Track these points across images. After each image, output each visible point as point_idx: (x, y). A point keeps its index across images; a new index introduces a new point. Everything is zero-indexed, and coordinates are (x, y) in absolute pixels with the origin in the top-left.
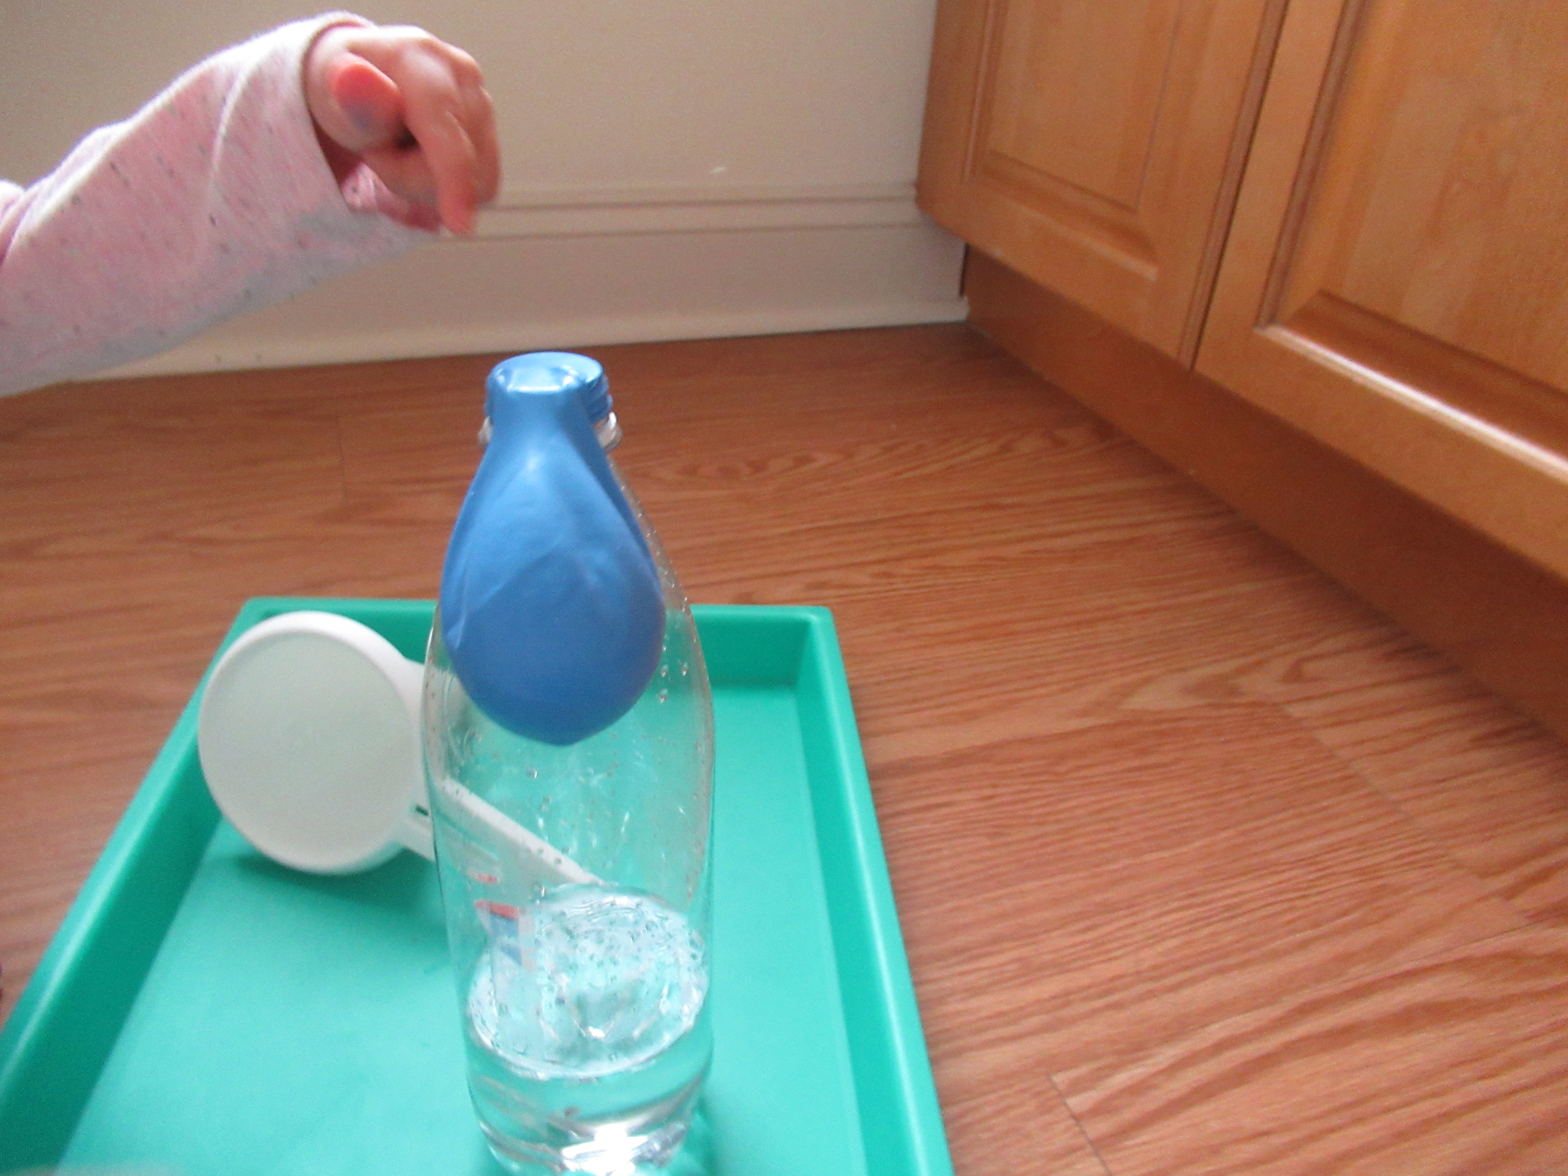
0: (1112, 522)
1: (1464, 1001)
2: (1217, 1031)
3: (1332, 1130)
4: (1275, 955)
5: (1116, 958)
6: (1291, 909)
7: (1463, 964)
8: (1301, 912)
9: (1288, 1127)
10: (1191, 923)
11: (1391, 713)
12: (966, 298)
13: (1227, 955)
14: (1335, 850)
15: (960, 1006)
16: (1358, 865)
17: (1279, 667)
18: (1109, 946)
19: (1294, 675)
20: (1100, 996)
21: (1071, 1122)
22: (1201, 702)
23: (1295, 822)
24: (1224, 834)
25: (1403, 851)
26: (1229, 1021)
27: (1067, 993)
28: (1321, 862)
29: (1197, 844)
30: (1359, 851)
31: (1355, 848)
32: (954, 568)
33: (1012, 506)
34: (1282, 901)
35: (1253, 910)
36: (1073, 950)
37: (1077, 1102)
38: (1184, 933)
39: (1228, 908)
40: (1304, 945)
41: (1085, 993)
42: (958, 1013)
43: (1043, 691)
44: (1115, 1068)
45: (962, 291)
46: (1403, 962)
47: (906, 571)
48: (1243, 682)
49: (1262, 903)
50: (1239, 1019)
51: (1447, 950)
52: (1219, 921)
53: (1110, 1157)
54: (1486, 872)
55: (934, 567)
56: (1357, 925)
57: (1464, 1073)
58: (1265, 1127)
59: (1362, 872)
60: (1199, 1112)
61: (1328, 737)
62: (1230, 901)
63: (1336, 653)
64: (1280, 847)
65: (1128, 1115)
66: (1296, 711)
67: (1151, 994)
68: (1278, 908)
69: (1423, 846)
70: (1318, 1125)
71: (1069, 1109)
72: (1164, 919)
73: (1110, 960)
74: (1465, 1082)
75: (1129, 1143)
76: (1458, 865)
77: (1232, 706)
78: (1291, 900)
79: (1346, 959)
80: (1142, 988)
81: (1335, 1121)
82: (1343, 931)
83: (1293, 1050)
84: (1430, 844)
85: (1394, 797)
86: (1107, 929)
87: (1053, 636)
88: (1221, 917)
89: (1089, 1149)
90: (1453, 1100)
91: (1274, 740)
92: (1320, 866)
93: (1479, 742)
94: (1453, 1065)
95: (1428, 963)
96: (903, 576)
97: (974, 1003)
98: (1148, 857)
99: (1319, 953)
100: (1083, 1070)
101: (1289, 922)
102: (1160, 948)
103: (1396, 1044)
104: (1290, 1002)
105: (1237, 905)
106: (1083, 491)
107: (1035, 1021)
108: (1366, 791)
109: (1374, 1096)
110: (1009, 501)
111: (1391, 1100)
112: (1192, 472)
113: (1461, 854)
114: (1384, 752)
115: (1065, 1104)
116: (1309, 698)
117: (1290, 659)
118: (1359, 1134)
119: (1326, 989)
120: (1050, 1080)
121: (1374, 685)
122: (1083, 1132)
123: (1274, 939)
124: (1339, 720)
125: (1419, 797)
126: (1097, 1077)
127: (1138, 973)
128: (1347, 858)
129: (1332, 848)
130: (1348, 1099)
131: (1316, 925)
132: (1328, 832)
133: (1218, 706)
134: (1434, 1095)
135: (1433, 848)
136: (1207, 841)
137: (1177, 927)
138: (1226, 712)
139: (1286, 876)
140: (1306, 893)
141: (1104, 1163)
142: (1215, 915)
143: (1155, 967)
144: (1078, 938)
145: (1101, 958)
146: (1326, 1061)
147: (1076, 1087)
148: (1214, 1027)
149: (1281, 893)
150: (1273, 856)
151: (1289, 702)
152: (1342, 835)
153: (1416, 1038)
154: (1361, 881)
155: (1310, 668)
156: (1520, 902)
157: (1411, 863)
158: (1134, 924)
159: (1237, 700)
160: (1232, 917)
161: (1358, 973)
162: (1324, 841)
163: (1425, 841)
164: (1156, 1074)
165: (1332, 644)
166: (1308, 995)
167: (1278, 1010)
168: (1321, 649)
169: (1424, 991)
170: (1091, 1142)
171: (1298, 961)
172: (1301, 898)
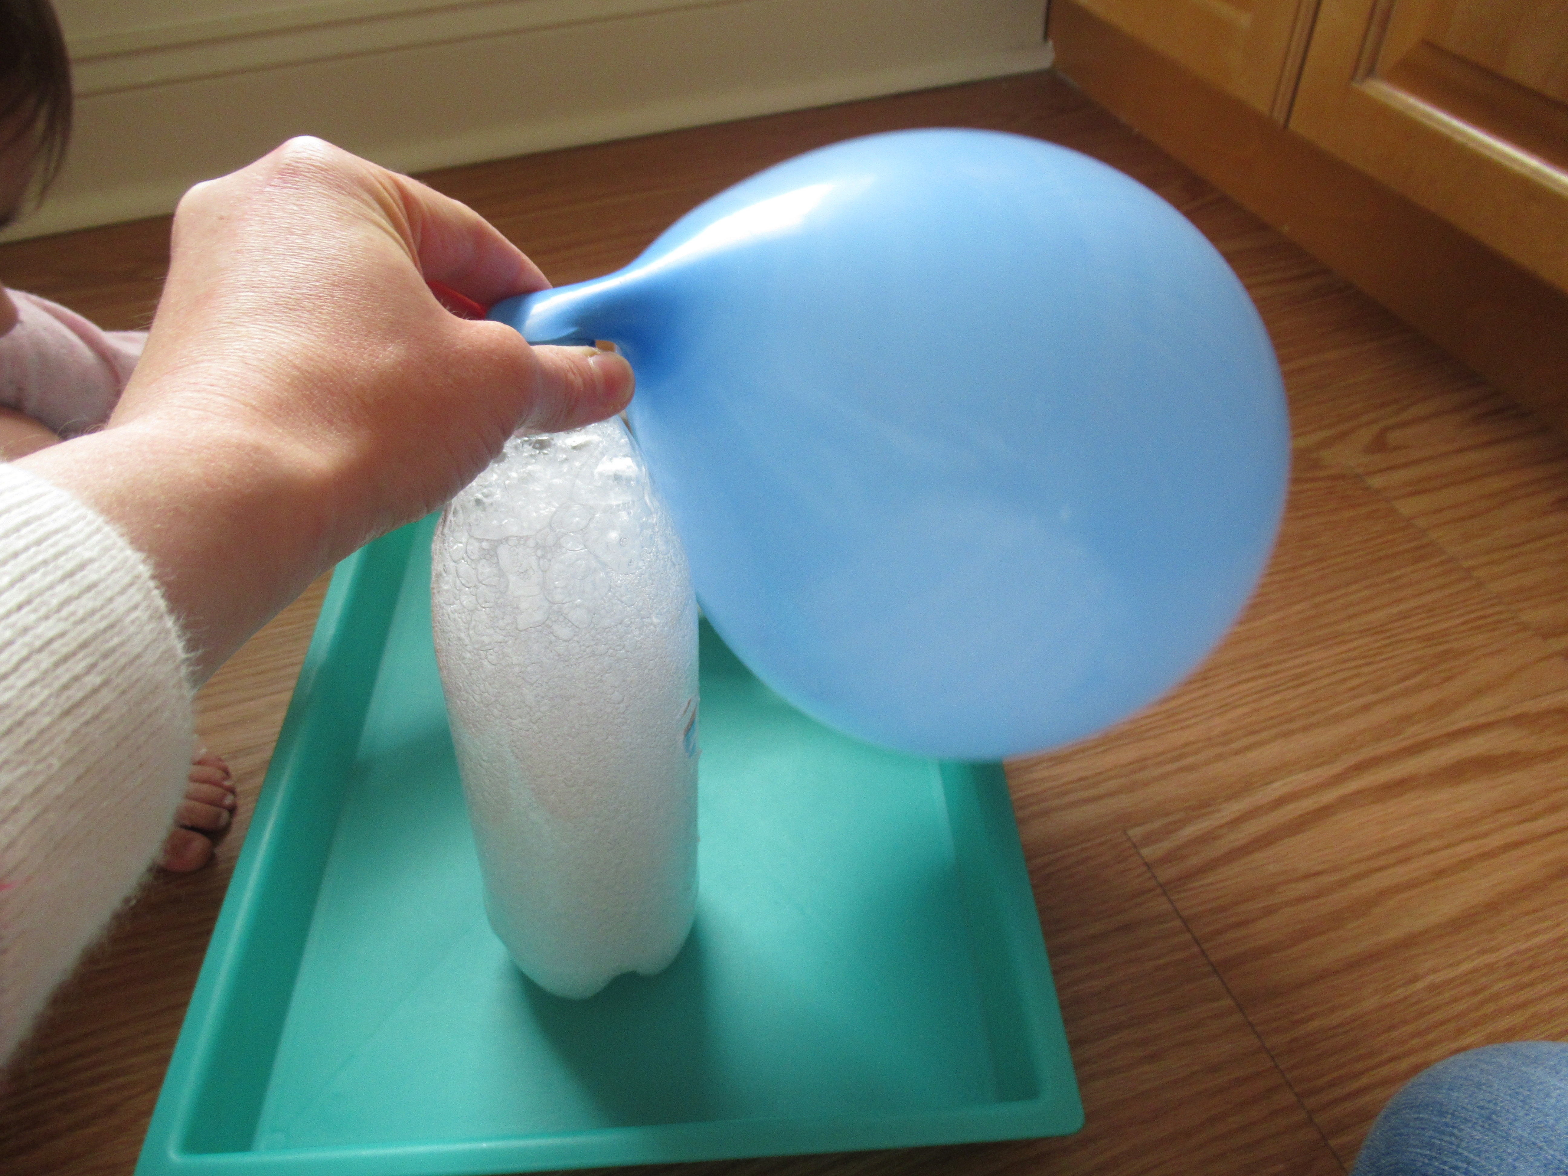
1: (1513, 754)
2: (1279, 788)
4: (1337, 719)
5: (1188, 727)
6: (1357, 676)
7: (1518, 720)
8: (1366, 679)
9: (1336, 869)
10: (1261, 691)
11: (1471, 479)
12: (1050, 43)
13: (1291, 720)
14: (1405, 618)
15: (1046, 773)
16: (1420, 633)
17: (1365, 436)
18: (1181, 717)
19: (1379, 445)
20: (1173, 761)
21: (1145, 868)
23: (1365, 593)
24: (1297, 608)
25: (1472, 616)
26: (1290, 779)
27: (1143, 759)
28: (1387, 630)
29: (1271, 618)
30: (1429, 617)
31: (1424, 615)
34: (1348, 669)
35: (1317, 679)
36: (1148, 721)
37: (1150, 852)
38: (1254, 701)
39: (1297, 677)
40: (1366, 708)
41: (1159, 759)
42: (1043, 780)
45: (1046, 36)
46: (1461, 719)
48: (1327, 455)
49: (1328, 671)
50: (1301, 776)
51: (1502, 709)
52: (1286, 690)
53: (1178, 896)
56: (1420, 688)
57: (1505, 818)
58: (1319, 868)
59: (1428, 638)
61: (1406, 507)
62: (1299, 670)
63: (1421, 420)
64: (1350, 617)
66: (1376, 482)
67: (1220, 757)
69: (1490, 611)
70: (1366, 866)
71: (1142, 857)
72: (1236, 690)
73: (1182, 728)
74: (1507, 826)
75: (1197, 884)
76: (1525, 627)
77: (1313, 480)
78: (1354, 668)
79: (1407, 719)
80: (1211, 753)
81: (1382, 861)
82: (1406, 693)
83: (1345, 802)
84: (1497, 609)
85: (1467, 564)
88: (1289, 685)
89: (1159, 891)
90: (1495, 841)
91: (1349, 514)
92: (1388, 634)
94: (1498, 811)
95: (1482, 720)
97: (1057, 770)
99: (1382, 714)
100: (1156, 824)
101: (1352, 689)
102: (1231, 715)
103: (1444, 794)
104: (1352, 759)
105: (1306, 674)
107: (1113, 784)
108: (1443, 557)
109: (1420, 840)
111: (1436, 843)
112: (1286, 229)
113: (1528, 617)
114: (1463, 519)
115: (1139, 854)
116: (1391, 468)
117: (1375, 428)
118: (1403, 872)
119: (1387, 746)
120: (1125, 834)
121: (1459, 451)
122: (1154, 877)
123: (1339, 703)
124: (1418, 489)
125: (1492, 563)
126: (1169, 830)
127: (1209, 739)
128: (1415, 625)
129: (1404, 616)
130: (1395, 843)
131: (1378, 690)
132: (1399, 601)
133: (1299, 481)
134: (1474, 838)
135: (1501, 612)
136: (1280, 614)
137: (1248, 696)
138: (1308, 486)
139: (1353, 644)
140: (1372, 659)
142: (1283, 684)
143: (1225, 734)
145: (1176, 726)
146: (1379, 811)
147: (1149, 838)
148: (1277, 784)
149: (1347, 661)
150: (1345, 626)
151: (1370, 474)
152: (1413, 603)
153: (1465, 789)
154: (1426, 647)
155: (1393, 437)
157: (1479, 627)
159: (1321, 474)
160: (1298, 686)
161: (1415, 732)
162: (1394, 610)
163: (1493, 605)
164: (1221, 826)
165: (1419, 410)
166: (1367, 753)
167: (1337, 768)
168: (1406, 416)
169: (1477, 746)
170: (1161, 886)
171: (1360, 723)
172: (1368, 664)
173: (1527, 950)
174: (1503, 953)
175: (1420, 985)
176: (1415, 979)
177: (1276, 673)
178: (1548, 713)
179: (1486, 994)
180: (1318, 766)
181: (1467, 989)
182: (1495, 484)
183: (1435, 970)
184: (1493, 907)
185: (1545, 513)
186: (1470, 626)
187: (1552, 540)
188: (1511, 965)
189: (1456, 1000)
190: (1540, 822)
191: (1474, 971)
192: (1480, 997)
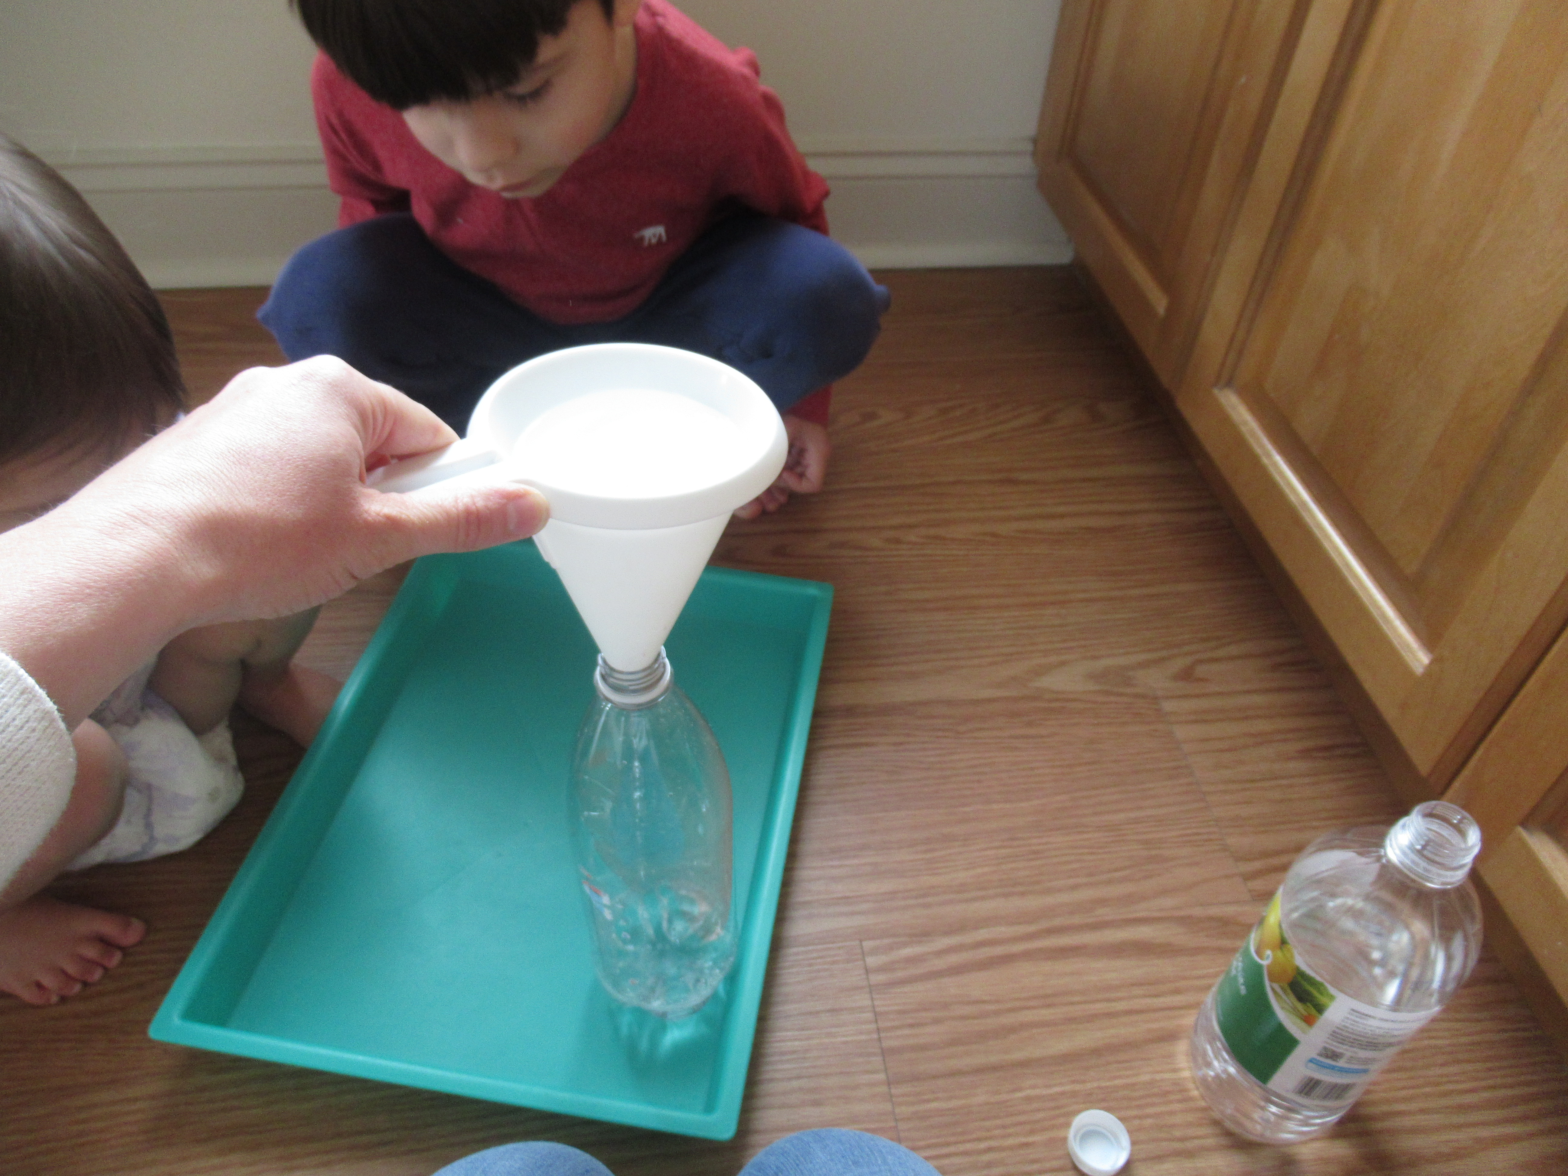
0: (1106, 507)
1: (1168, 945)
2: (983, 934)
3: (1028, 1008)
5: (939, 874)
6: (1081, 861)
7: (1186, 921)
11: (1245, 718)
13: (1016, 885)
14: (1137, 823)
16: (1145, 837)
17: (1180, 663)
18: (938, 865)
19: (1186, 675)
20: (916, 898)
21: (863, 971)
22: (1097, 688)
24: (1058, 798)
25: (1189, 831)
26: (994, 929)
27: (895, 892)
30: (1156, 826)
31: (1153, 824)
32: (953, 540)
33: (1027, 482)
34: (1077, 854)
35: (1049, 857)
37: (871, 961)
38: (995, 864)
39: (1035, 852)
40: (1075, 887)
41: (906, 894)
42: (819, 892)
43: (976, 661)
44: (905, 945)
46: (1141, 910)
47: (913, 538)
48: (1140, 675)
49: (1059, 853)
50: (1004, 929)
52: (1022, 861)
53: (878, 996)
54: (1239, 858)
55: (936, 537)
56: (1124, 880)
57: (1137, 991)
58: (985, 998)
59: (1148, 842)
60: (946, 981)
61: (1181, 732)
62: (1038, 848)
63: (1232, 658)
64: (1095, 814)
65: (900, 974)
66: (1168, 706)
67: (951, 902)
68: (1073, 858)
69: (1205, 830)
70: (1018, 1004)
71: (865, 963)
72: (985, 852)
73: (934, 874)
75: (894, 990)
76: (1225, 848)
77: (1120, 694)
78: (1081, 854)
79: (1102, 902)
80: (948, 897)
83: (1027, 955)
84: (1211, 829)
85: (1205, 788)
86: (943, 853)
87: (1006, 614)
89: (867, 989)
91: (1136, 729)
92: (1119, 833)
93: (1305, 754)
94: (1133, 985)
96: (909, 543)
98: (995, 806)
100: (886, 941)
101: (1071, 870)
102: (974, 872)
104: (1045, 924)
105: (1042, 851)
106: (1094, 472)
107: (864, 907)
108: (1191, 779)
110: (1025, 476)
111: (1076, 999)
113: (1231, 841)
114: (1222, 751)
115: (864, 960)
116: (1185, 696)
117: (1190, 659)
118: (1046, 1014)
119: (1077, 920)
120: (861, 944)
121: (1248, 692)
122: (868, 979)
124: (1199, 718)
126: (890, 948)
127: (950, 886)
129: (1136, 821)
131: (1091, 875)
133: (1107, 693)
135: (1213, 833)
138: (1112, 699)
139: (1086, 836)
141: (872, 999)
143: (962, 885)
144: (920, 856)
145: (929, 872)
146: (1047, 966)
147: (875, 951)
150: (1089, 820)
151: (1167, 698)
152: (1149, 812)
153: (1118, 963)
155: (1201, 670)
156: (1252, 885)
158: (961, 853)
159: (1128, 690)
160: (1031, 859)
161: (1104, 913)
162: (1132, 815)
163: (1209, 826)
164: (929, 953)
165: (1233, 650)
166: (1057, 922)
167: (1032, 928)
168: (1221, 653)
169: (1144, 932)
170: (870, 986)
171: (1064, 898)
172: (1092, 853)
173: (1107, 1087)
174: (1089, 1086)
175: (1019, 1095)
176: (1019, 1089)
177: (1019, 846)
178: (1211, 919)
179: (1063, 1111)
180: (1020, 923)
181: (1052, 1104)
182: (1262, 726)
183: (1033, 1087)
184: (1096, 1052)
185: (1289, 759)
186: (1185, 839)
187: (1284, 782)
188: (1090, 1094)
189: (1039, 1110)
190: (1162, 1000)
191: (1063, 1093)
192: (1057, 1112)
